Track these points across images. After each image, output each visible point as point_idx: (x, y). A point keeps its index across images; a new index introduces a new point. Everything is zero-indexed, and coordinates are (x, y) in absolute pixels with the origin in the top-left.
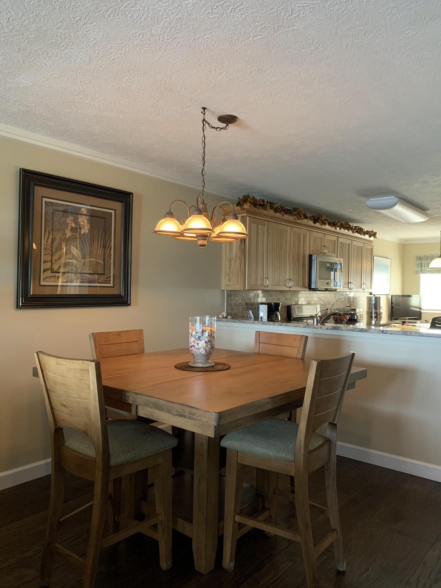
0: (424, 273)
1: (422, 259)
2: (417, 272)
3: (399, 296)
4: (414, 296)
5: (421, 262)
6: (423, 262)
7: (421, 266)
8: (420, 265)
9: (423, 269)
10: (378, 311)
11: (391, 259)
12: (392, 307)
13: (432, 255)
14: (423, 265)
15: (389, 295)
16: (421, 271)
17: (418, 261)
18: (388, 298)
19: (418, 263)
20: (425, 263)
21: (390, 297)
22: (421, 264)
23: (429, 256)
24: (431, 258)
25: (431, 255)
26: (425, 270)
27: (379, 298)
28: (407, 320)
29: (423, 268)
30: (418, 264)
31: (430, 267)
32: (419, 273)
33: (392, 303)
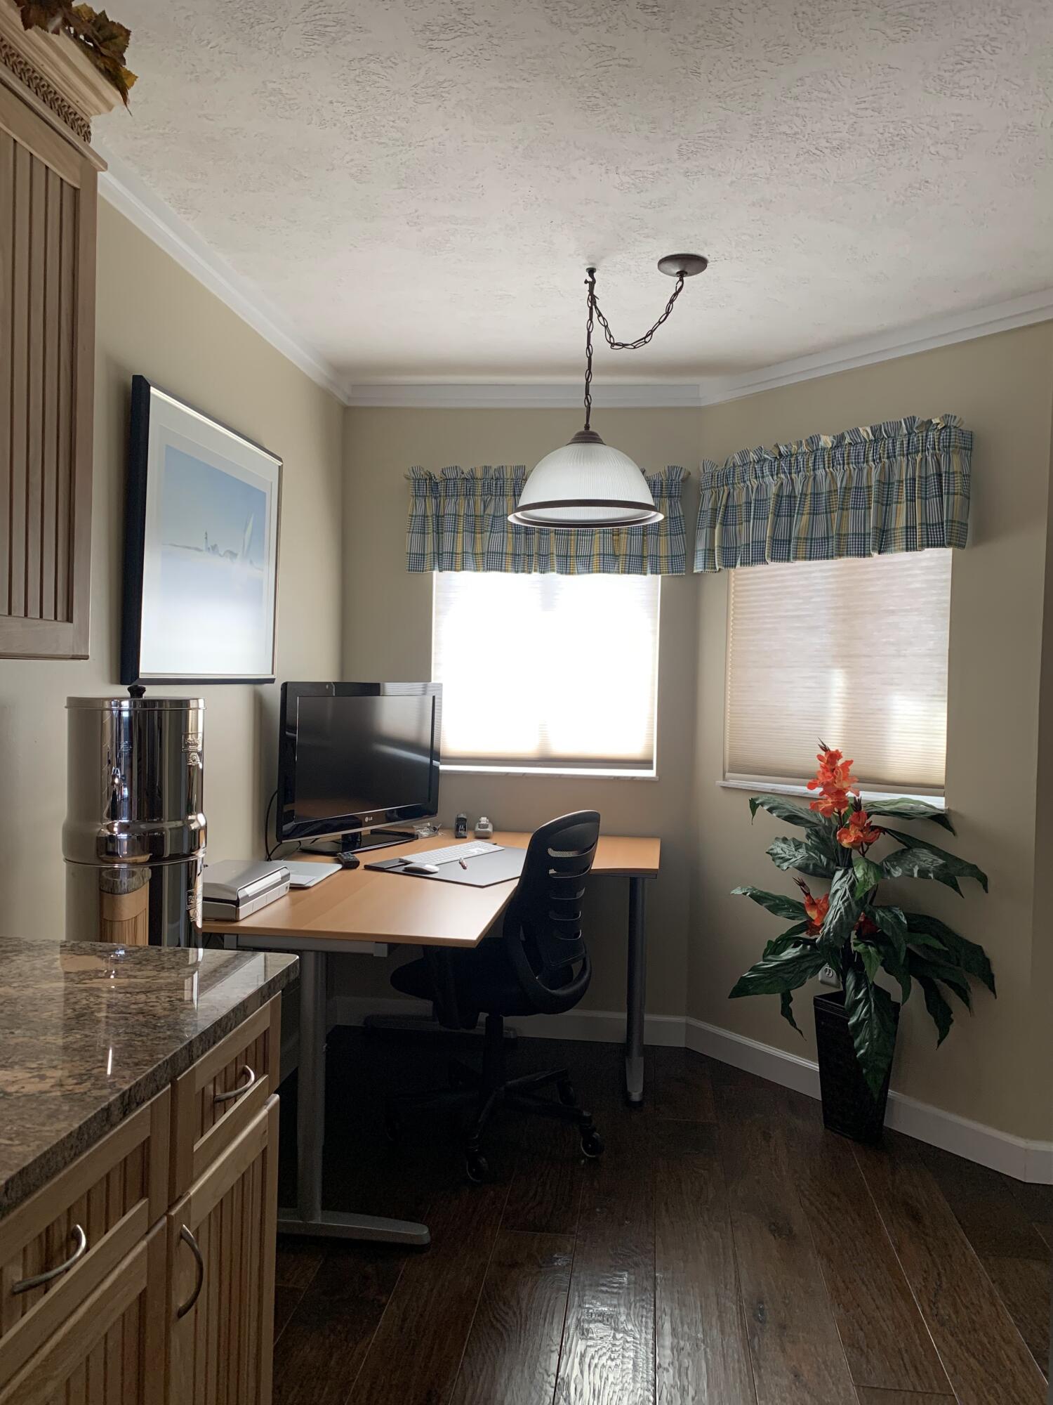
0: (452, 568)
1: (441, 487)
2: (419, 564)
3: (317, 689)
4: (390, 687)
5: (438, 506)
6: (450, 509)
7: (439, 532)
8: (430, 527)
9: (447, 547)
10: (168, 825)
11: (280, 460)
12: (287, 744)
13: (492, 472)
14: (448, 523)
15: (272, 681)
16: (438, 554)
17: (420, 502)
18: (260, 705)
19: (420, 512)
20: (456, 515)
21: (273, 694)
22: (438, 517)
23: (479, 474)
24: (490, 488)
25: (486, 469)
26: (459, 550)
27: (181, 708)
28: (369, 824)
29: (447, 537)
30: (425, 516)
31: (523, 501)
32: (427, 566)
33: (285, 725)
